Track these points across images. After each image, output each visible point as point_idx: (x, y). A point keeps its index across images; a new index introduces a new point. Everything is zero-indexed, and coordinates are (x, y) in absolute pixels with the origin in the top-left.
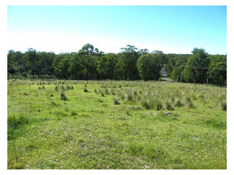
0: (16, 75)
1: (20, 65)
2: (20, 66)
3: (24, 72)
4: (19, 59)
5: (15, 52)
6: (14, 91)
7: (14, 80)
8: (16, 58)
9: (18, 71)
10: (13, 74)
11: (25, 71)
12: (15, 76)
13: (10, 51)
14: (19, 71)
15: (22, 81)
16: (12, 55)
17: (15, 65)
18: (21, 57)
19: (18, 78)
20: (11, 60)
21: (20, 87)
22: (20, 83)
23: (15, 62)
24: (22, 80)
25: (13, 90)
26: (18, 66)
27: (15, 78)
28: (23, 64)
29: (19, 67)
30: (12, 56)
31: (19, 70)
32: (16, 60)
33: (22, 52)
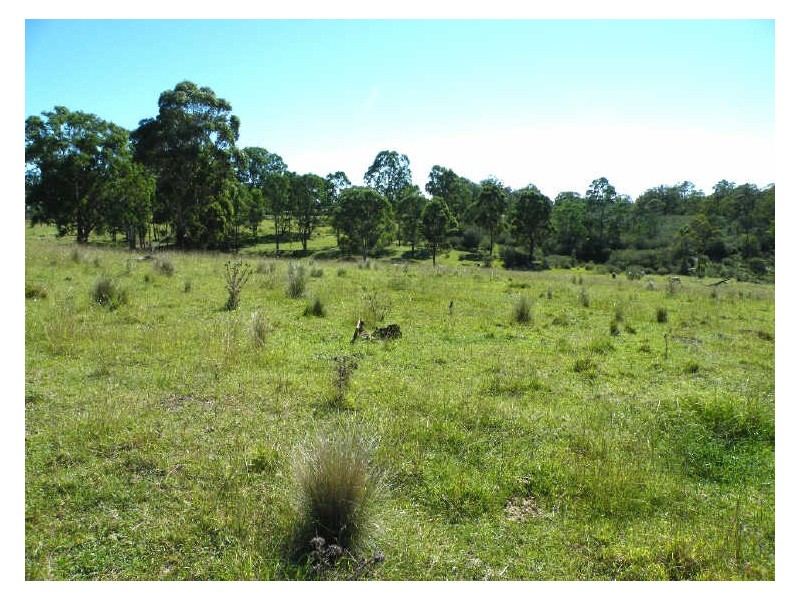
0: (726, 264)
1: (747, 233)
2: (744, 236)
3: (755, 254)
4: (747, 213)
5: (736, 186)
6: (724, 318)
7: (720, 280)
8: (737, 206)
9: (734, 252)
10: (719, 260)
11: (761, 253)
12: (725, 269)
13: (718, 185)
14: (740, 253)
15: (746, 287)
16: (723, 197)
17: (730, 230)
18: (752, 204)
19: (731, 275)
20: (718, 214)
21: (743, 307)
22: (741, 294)
23: (729, 223)
24: (746, 283)
25: (721, 314)
26: (739, 233)
27: (723, 275)
28: (756, 229)
29: (740, 238)
30: (723, 200)
31: (739, 249)
32: (735, 216)
33: (759, 187)
